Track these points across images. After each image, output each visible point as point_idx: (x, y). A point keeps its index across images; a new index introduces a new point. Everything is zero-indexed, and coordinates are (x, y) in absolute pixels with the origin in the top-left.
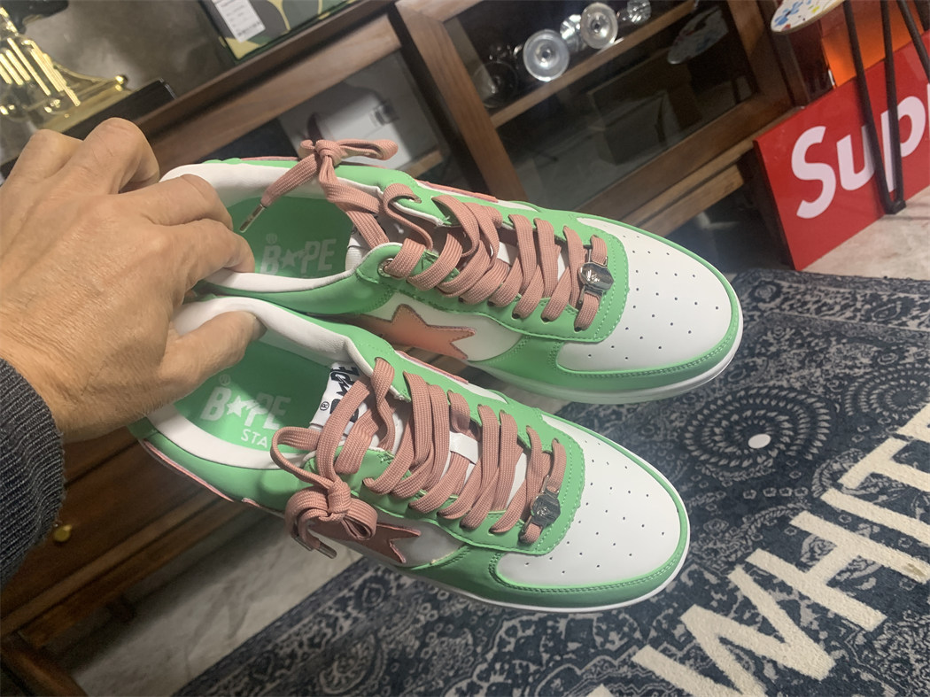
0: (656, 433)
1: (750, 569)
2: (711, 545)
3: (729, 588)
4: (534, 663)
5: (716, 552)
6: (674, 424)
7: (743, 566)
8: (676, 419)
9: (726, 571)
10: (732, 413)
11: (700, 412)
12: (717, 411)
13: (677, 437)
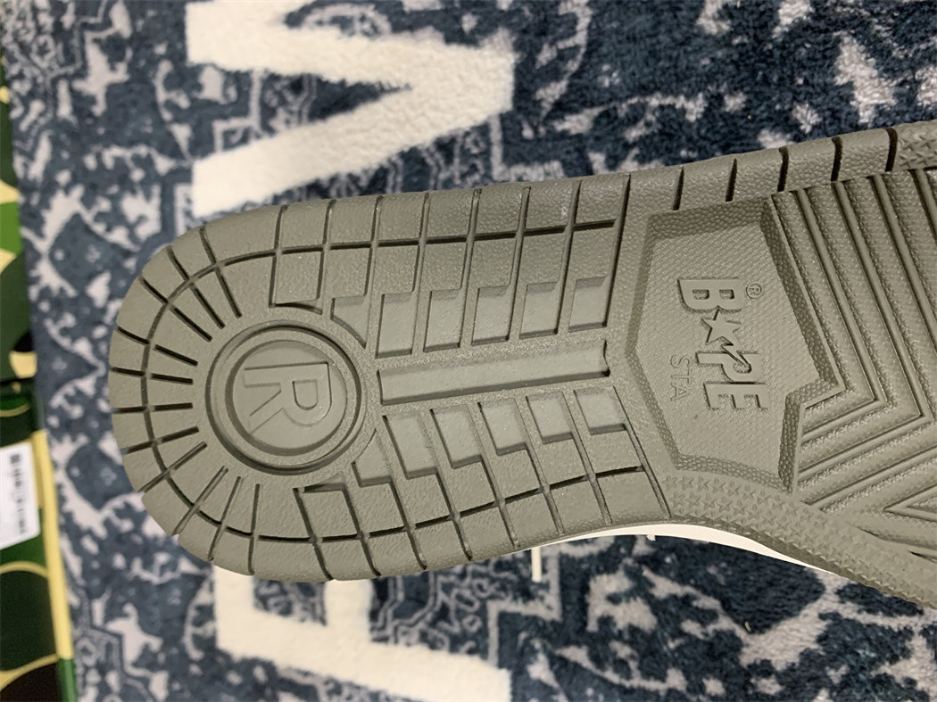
4: (81, 376)
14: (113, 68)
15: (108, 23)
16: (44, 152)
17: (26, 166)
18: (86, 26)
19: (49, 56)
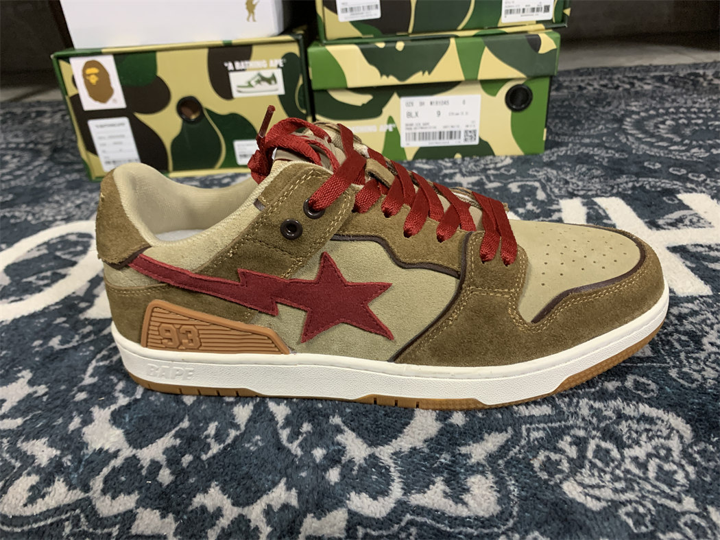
0: (604, 107)
1: (589, 203)
2: (568, 178)
3: (551, 208)
5: (567, 182)
6: (628, 108)
7: (585, 201)
8: (635, 106)
9: (562, 197)
10: (699, 118)
11: (667, 109)
12: (683, 113)
13: (622, 115)
14: (469, 184)
15: (491, 181)
16: (426, 167)
17: (420, 163)
18: (488, 177)
19: (474, 167)
